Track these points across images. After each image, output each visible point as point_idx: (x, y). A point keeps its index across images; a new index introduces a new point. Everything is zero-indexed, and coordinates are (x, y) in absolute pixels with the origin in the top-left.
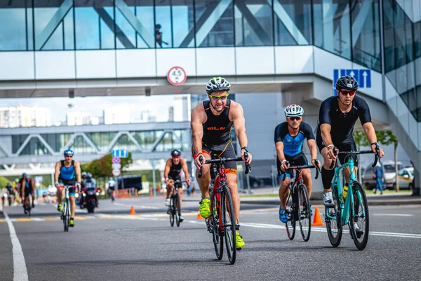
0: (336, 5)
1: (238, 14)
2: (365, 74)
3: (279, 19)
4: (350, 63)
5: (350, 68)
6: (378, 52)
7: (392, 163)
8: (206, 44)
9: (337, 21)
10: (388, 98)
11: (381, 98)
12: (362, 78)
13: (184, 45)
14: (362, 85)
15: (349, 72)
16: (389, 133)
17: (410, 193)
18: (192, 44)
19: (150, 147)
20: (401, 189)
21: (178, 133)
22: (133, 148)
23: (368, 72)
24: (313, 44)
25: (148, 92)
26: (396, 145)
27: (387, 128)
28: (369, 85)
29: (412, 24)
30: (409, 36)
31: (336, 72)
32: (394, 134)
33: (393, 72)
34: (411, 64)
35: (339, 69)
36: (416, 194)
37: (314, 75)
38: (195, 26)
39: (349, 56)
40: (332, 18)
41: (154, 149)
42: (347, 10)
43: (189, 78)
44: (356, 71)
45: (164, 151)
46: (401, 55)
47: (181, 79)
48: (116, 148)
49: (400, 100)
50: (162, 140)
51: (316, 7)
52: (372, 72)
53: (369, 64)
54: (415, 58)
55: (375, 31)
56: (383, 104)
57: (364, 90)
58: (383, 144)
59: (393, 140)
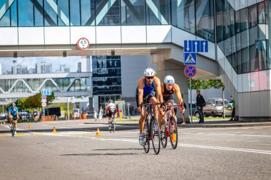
1: (123, 4)
2: (204, 44)
4: (194, 36)
5: (195, 40)
6: (213, 28)
7: (221, 100)
9: (186, 9)
11: (214, 58)
12: (202, 45)
13: (88, 24)
14: (202, 51)
15: (194, 42)
16: (219, 81)
18: (93, 23)
19: (66, 88)
20: (227, 116)
21: (83, 80)
23: (206, 42)
24: (171, 24)
25: (65, 54)
26: (223, 89)
27: (218, 78)
28: (207, 51)
29: (235, 12)
30: (232, 19)
31: (186, 42)
32: (222, 81)
33: (222, 42)
34: (234, 37)
35: (188, 40)
37: (171, 43)
38: (95, 12)
39: (193, 32)
40: (183, 7)
41: (69, 90)
42: (193, 3)
43: (91, 45)
44: (198, 42)
45: (75, 91)
46: (227, 31)
47: (86, 45)
48: (43, 90)
50: (74, 84)
52: (209, 43)
53: (207, 37)
54: (236, 33)
55: (210, 16)
56: (215, 62)
57: (204, 53)
58: (216, 88)
59: (221, 85)
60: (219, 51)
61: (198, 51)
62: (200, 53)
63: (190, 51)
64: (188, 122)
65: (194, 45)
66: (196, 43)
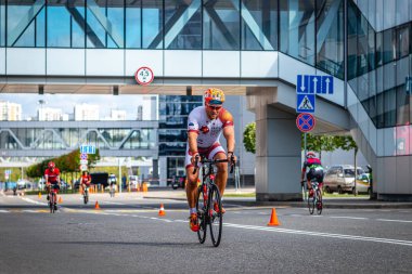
0: (302, 13)
1: (207, 18)
2: (328, 81)
3: (246, 25)
4: (313, 69)
5: (313, 74)
6: (341, 60)
7: (352, 167)
8: (175, 46)
9: (302, 28)
10: (349, 104)
11: (342, 104)
12: (325, 84)
13: (153, 46)
14: (324, 92)
15: (312, 77)
16: (350, 139)
17: (368, 197)
18: (160, 45)
19: (118, 144)
20: (360, 193)
21: (145, 132)
22: (101, 145)
23: (331, 79)
24: (279, 50)
25: (116, 91)
26: (356, 151)
27: (347, 134)
28: (331, 92)
29: (375, 33)
30: (372, 45)
31: (299, 77)
32: (354, 139)
33: (355, 79)
34: (374, 72)
35: (303, 74)
36: (374, 198)
37: (278, 80)
38: (165, 28)
39: (312, 62)
40: (297, 25)
41: (122, 147)
42: (313, 18)
43: (156, 79)
44: (319, 78)
45: (131, 149)
46: (364, 63)
47: (149, 79)
48: (84, 145)
49: (361, 106)
50: (130, 139)
51: (282, 13)
52: (335, 79)
53: (332, 70)
54: (377, 66)
55: (339, 40)
56: (344, 110)
57: (327, 96)
58: (344, 149)
59: (354, 145)
60: (351, 93)
61: (318, 91)
62: (321, 95)
63: (306, 91)
64: (301, 200)
65: (312, 83)
66: (315, 80)
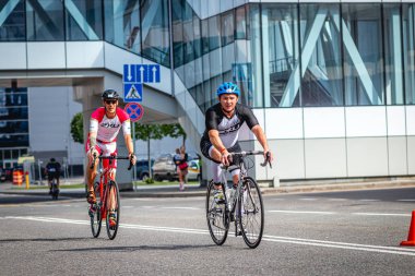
1: (29, 8)
2: (154, 69)
3: (70, 15)
4: (140, 58)
5: (140, 63)
6: (167, 46)
9: (127, 16)
10: (177, 92)
11: (169, 92)
12: (151, 72)
14: (151, 81)
15: (139, 66)
16: (179, 126)
20: (190, 180)
23: (158, 68)
24: (104, 40)
26: (185, 138)
27: (175, 122)
28: (158, 80)
29: (200, 21)
30: (197, 32)
31: (126, 67)
32: (182, 126)
33: (182, 67)
34: (199, 60)
35: (129, 64)
36: (204, 185)
37: (104, 69)
39: (138, 51)
40: (122, 13)
42: (137, 7)
44: (145, 67)
46: (190, 50)
49: (188, 94)
52: (161, 67)
53: (158, 59)
54: (203, 54)
55: (163, 26)
56: (172, 98)
57: (154, 84)
58: (172, 136)
59: (182, 132)
60: (177, 80)
61: (145, 80)
62: (148, 84)
63: (133, 80)
64: (131, 190)
65: (139, 72)
66: (142, 69)
